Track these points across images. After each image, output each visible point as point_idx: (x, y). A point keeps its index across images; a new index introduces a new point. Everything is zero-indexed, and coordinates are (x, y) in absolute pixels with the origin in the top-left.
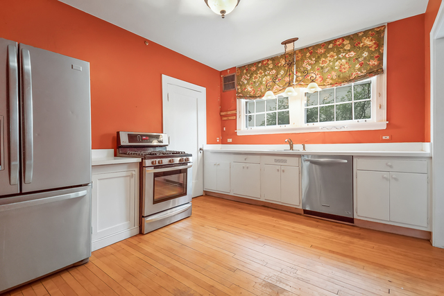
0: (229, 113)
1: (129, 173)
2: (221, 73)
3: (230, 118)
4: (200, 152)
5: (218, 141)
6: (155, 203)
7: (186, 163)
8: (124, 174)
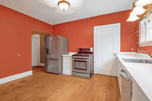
4: (115, 56)
5: (132, 50)
6: (75, 69)
7: (86, 59)
8: (69, 59)
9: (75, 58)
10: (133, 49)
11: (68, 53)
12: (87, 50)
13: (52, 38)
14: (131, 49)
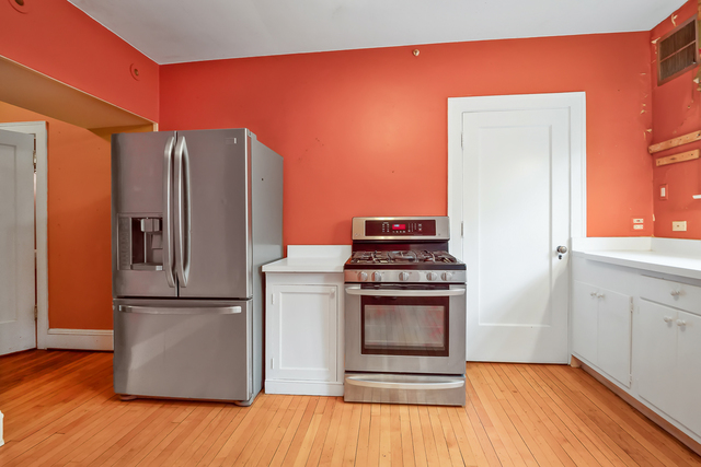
0: (675, 142)
1: (327, 290)
2: (651, 34)
3: (679, 158)
4: (560, 257)
5: (637, 227)
6: (366, 350)
7: (446, 286)
8: (319, 289)
9: (365, 285)
10: (642, 220)
11: (277, 250)
12: (416, 232)
13: (182, 147)
14: (635, 221)
